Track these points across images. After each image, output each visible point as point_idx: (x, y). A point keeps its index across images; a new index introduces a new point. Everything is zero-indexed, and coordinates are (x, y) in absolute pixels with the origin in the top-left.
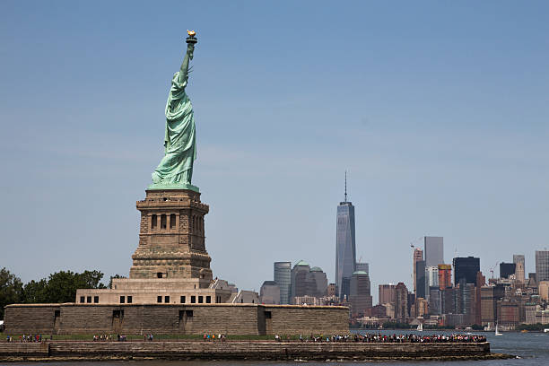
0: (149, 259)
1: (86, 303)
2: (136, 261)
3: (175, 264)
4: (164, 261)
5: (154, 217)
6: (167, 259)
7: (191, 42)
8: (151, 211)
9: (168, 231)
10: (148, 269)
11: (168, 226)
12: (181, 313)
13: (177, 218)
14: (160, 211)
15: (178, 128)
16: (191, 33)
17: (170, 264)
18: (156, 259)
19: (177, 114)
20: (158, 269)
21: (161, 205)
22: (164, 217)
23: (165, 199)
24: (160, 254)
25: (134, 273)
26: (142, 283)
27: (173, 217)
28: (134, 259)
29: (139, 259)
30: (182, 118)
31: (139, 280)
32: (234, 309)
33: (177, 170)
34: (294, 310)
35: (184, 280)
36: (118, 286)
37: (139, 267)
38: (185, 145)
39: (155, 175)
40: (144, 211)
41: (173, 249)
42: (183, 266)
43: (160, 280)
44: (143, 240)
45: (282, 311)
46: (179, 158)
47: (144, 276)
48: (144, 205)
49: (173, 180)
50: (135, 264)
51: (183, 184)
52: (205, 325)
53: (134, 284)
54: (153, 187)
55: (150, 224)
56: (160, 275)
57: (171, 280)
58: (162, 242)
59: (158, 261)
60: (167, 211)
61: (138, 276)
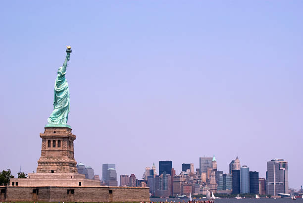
0: (46, 163)
1: (15, 186)
2: (40, 164)
3: (60, 166)
4: (55, 164)
5: (49, 141)
6: (56, 163)
7: (69, 52)
8: (48, 138)
9: (57, 148)
10: (46, 168)
11: (57, 146)
12: (68, 191)
13: (62, 142)
14: (52, 138)
15: (62, 96)
16: (69, 47)
17: (58, 166)
18: (50, 163)
19: (61, 88)
20: (52, 168)
21: (52, 135)
22: (54, 141)
23: (55, 132)
24: (52, 160)
25: (39, 170)
26: (44, 176)
27: (59, 141)
28: (39, 163)
29: (41, 163)
30: (64, 90)
31: (42, 174)
32: (96, 189)
33: (61, 117)
34: (123, 189)
35: (66, 174)
36: (31, 177)
37: (41, 167)
38: (65, 104)
39: (49, 120)
40: (44, 138)
41: (59, 158)
42: (65, 167)
43: (53, 174)
44: (43, 153)
45: (118, 189)
46: (62, 111)
47: (44, 171)
48: (44, 135)
49: (59, 122)
50: (39, 166)
51: (64, 124)
52: (81, 197)
53: (39, 176)
54: (48, 126)
55: (47, 145)
56: (53, 172)
57: (59, 174)
58: (53, 154)
59: (52, 164)
60: (56, 138)
61: (41, 172)
